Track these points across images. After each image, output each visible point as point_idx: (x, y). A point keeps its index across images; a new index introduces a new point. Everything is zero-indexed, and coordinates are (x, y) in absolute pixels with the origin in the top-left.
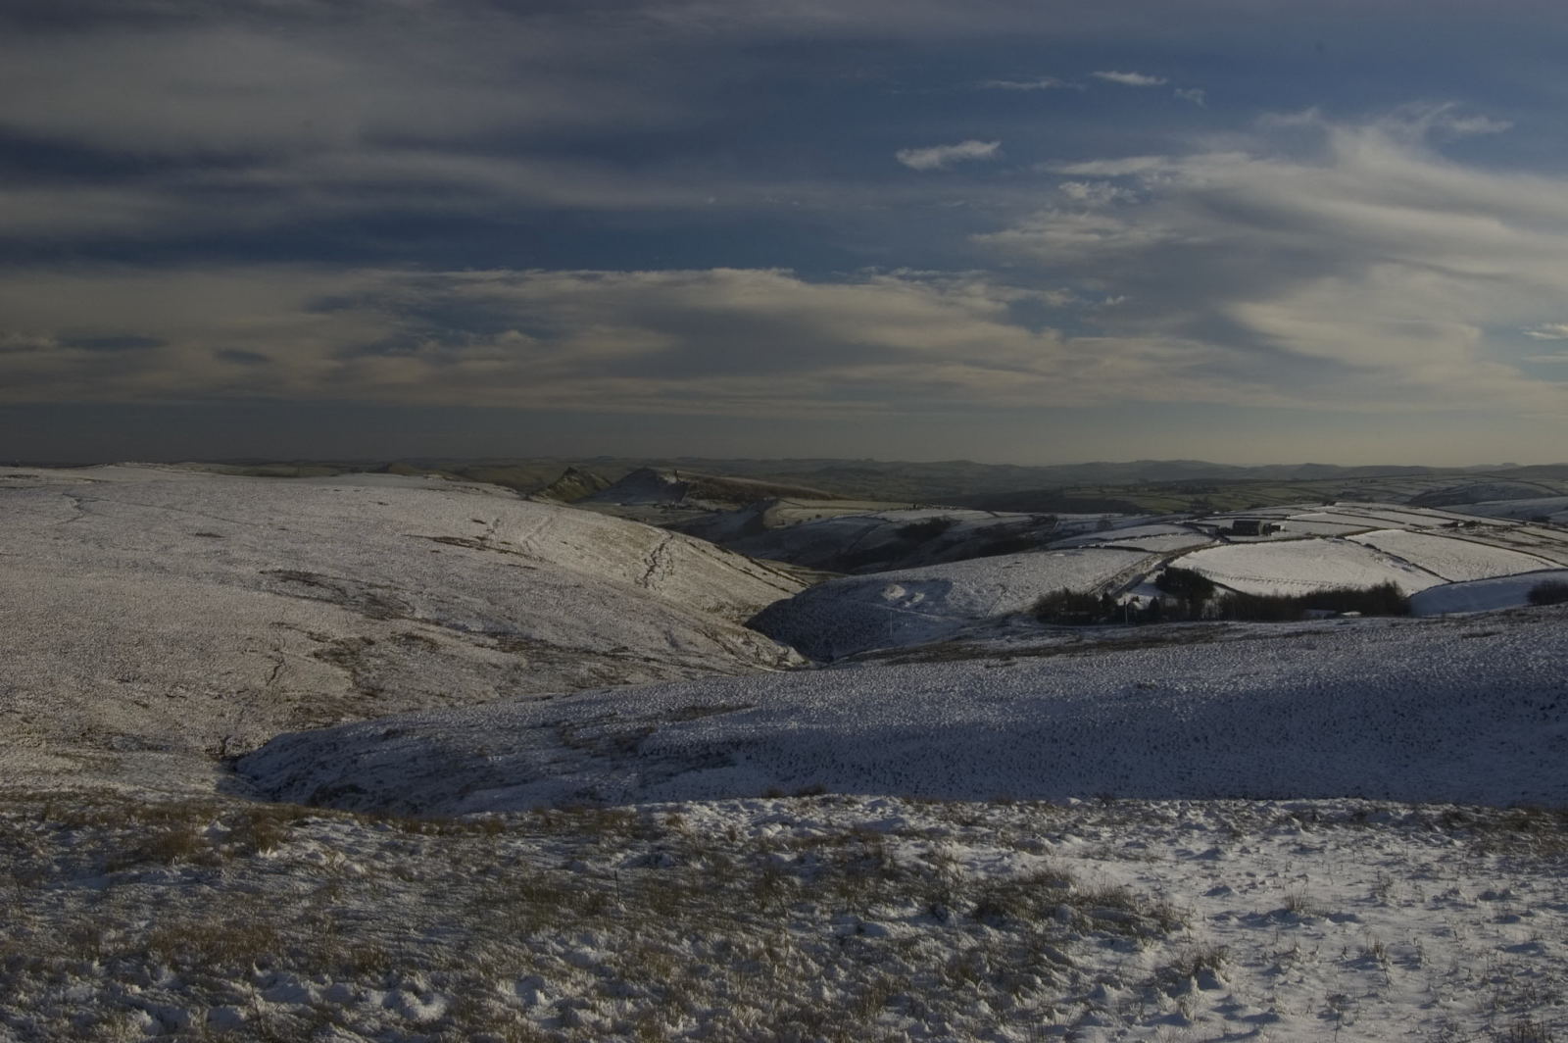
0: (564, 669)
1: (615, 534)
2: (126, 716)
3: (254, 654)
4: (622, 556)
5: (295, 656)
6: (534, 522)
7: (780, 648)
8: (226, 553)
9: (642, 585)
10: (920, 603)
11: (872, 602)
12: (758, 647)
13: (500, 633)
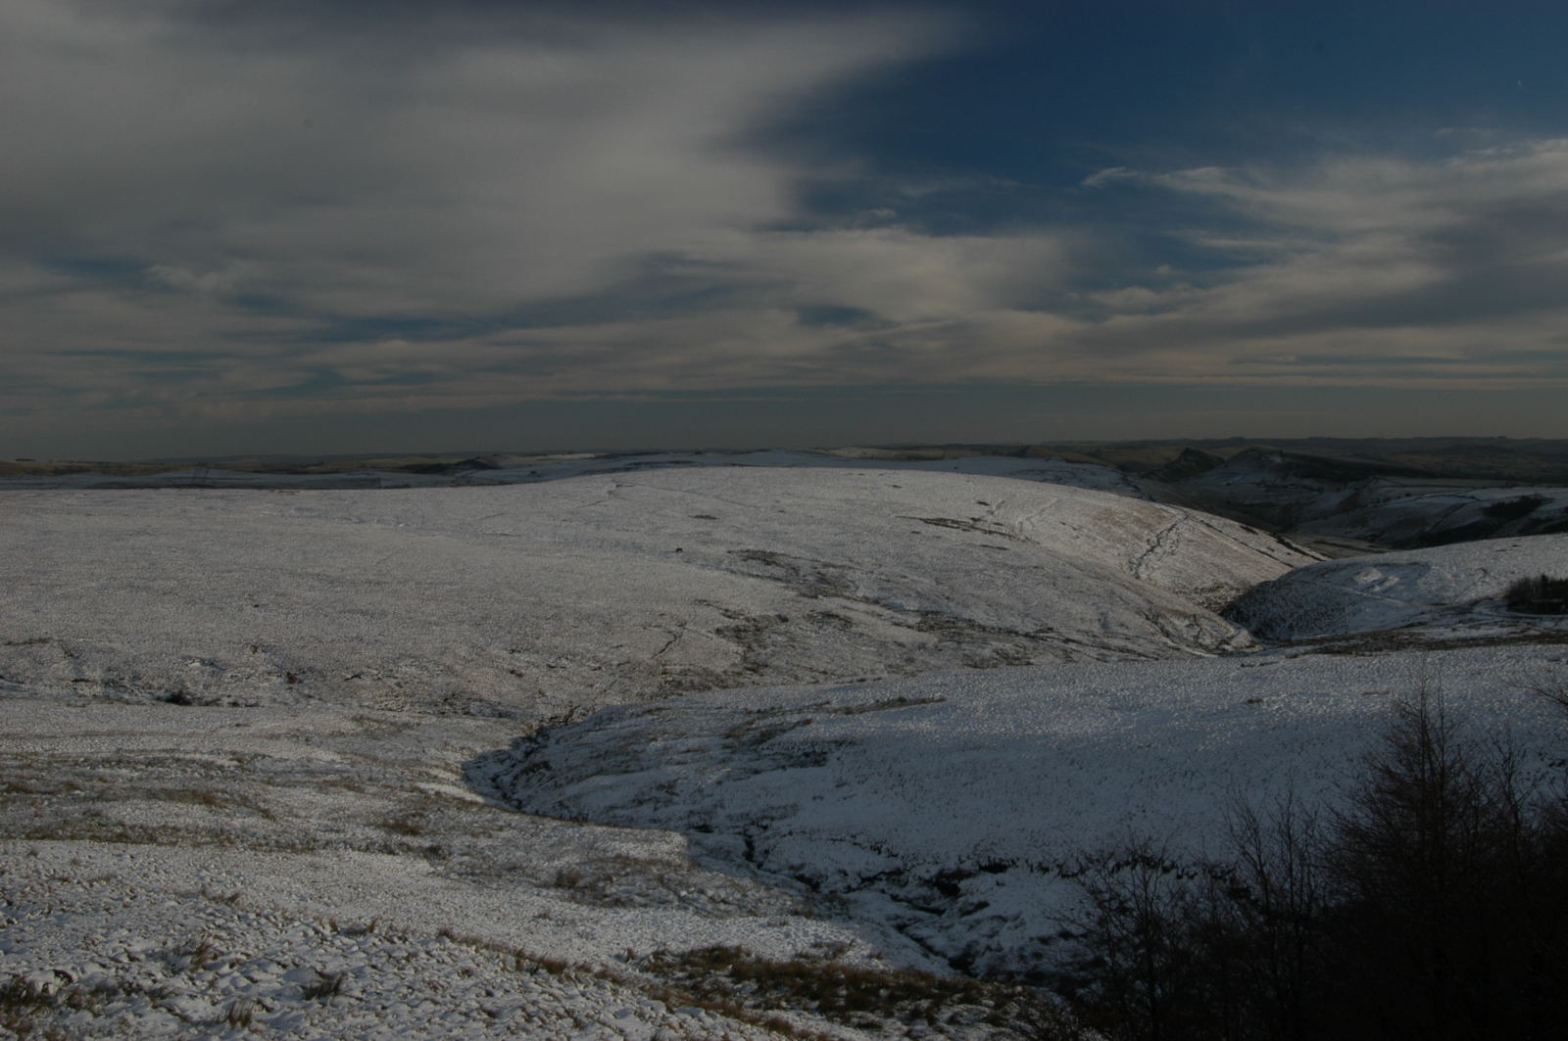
0: (969, 649)
1: (1122, 515)
2: (495, 683)
3: (657, 629)
4: (1124, 536)
5: (696, 631)
6: (1040, 503)
7: (1232, 631)
8: (709, 534)
9: (1134, 565)
10: (1391, 588)
11: (1343, 585)
12: (1201, 629)
13: (933, 612)
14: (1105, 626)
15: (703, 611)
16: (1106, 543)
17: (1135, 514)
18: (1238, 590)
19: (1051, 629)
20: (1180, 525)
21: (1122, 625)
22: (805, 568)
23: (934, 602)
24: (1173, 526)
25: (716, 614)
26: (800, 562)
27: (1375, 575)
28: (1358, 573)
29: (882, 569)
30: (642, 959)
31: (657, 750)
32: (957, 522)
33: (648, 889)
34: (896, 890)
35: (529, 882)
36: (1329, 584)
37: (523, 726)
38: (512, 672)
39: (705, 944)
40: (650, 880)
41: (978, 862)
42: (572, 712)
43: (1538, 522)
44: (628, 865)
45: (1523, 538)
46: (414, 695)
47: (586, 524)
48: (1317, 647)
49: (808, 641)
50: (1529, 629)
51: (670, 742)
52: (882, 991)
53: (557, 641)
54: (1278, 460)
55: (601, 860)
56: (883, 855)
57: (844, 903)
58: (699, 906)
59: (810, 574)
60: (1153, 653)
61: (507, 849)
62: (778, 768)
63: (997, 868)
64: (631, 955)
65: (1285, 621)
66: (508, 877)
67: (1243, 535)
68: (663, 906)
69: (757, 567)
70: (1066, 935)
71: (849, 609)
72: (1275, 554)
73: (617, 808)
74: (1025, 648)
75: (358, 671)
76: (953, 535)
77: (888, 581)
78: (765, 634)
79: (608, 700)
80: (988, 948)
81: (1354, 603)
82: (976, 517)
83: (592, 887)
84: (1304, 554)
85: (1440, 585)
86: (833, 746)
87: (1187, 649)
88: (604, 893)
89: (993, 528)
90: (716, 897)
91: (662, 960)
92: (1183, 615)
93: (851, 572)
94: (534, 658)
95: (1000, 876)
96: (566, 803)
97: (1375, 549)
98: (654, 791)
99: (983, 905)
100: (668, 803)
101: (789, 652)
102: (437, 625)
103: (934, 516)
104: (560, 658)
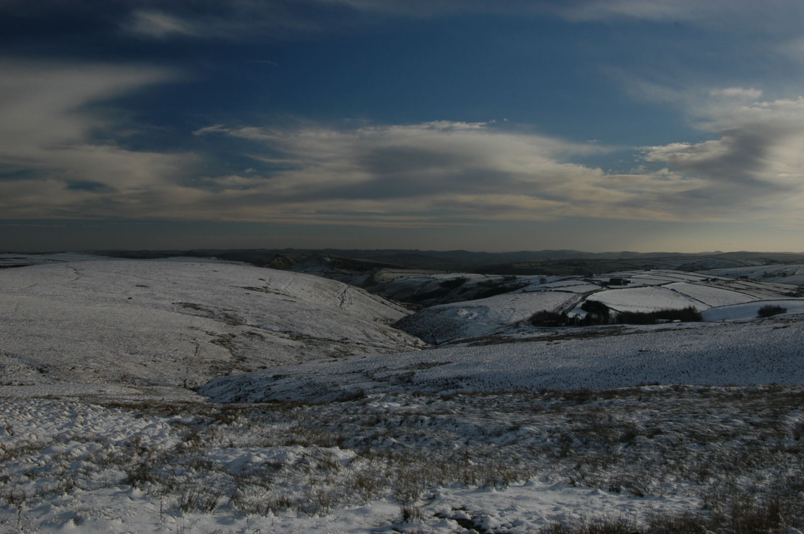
0: (323, 348)
1: (324, 286)
2: (138, 370)
3: (185, 341)
4: (329, 295)
5: (203, 342)
6: (286, 280)
8: (153, 294)
10: (476, 318)
11: (453, 316)
13: (288, 332)
14: (368, 336)
15: (196, 332)
16: (324, 299)
17: (328, 285)
19: (347, 339)
20: (348, 290)
21: (376, 336)
22: (216, 312)
23: (286, 327)
24: (345, 291)
25: (204, 334)
26: (212, 309)
28: (458, 311)
29: (251, 311)
32: (259, 289)
36: (445, 316)
38: (141, 364)
42: (185, 381)
43: (466, 290)
49: (252, 346)
53: (146, 348)
59: (221, 314)
69: (192, 311)
74: (344, 347)
75: (73, 366)
76: (265, 295)
77: (258, 317)
78: (232, 343)
81: (463, 324)
82: (265, 286)
85: (498, 315)
89: (276, 291)
92: (395, 332)
93: (237, 313)
94: (143, 357)
101: (250, 351)
102: (82, 341)
103: (246, 286)
104: (155, 357)
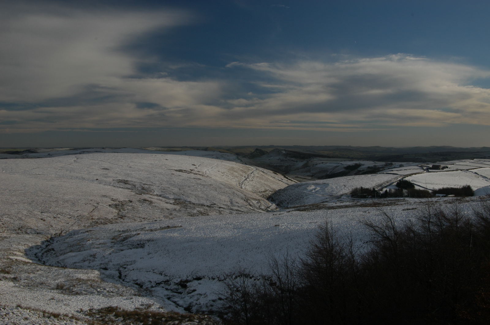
0: (190, 210)
1: (237, 169)
2: (36, 223)
3: (90, 205)
4: (237, 175)
5: (103, 206)
6: (211, 165)
7: (270, 204)
8: (107, 174)
9: (241, 184)
10: (317, 191)
11: (303, 190)
12: (261, 204)
13: (178, 199)
14: (231, 203)
15: (105, 199)
16: (232, 177)
17: (241, 168)
18: (272, 192)
20: (254, 172)
21: (237, 203)
22: (138, 185)
23: (179, 196)
24: (252, 172)
25: (109, 200)
26: (136, 183)
27: (313, 187)
28: (308, 186)
29: (162, 186)
30: (85, 312)
31: (90, 244)
32: (186, 171)
33: (87, 289)
34: (167, 287)
35: (47, 288)
36: (299, 190)
37: (45, 237)
38: (42, 219)
39: (106, 306)
40: (88, 286)
41: (193, 277)
42: (62, 232)
43: (360, 171)
44: (81, 281)
45: (356, 176)
46: (8, 227)
47: (66, 171)
48: (296, 209)
49: (138, 208)
50: (357, 203)
51: (94, 241)
52: (163, 319)
53: (57, 209)
54: (284, 152)
55: (72, 280)
56: (163, 275)
57: (151, 291)
58: (104, 294)
59: (139, 187)
60: (246, 211)
61: (40, 277)
62: (129, 249)
63: (199, 279)
64: (82, 310)
65: (286, 201)
66: (40, 286)
67: (273, 175)
68: (92, 294)
69: (122, 185)
70: (220, 299)
71: (152, 198)
72: (283, 181)
73: (77, 263)
74: (207, 210)
76: (185, 175)
77: (164, 189)
78: (125, 206)
79: (74, 228)
80: (196, 304)
81: (307, 196)
82: (192, 169)
83: (68, 289)
84: (292, 181)
85: (332, 190)
86: (147, 241)
87: (257, 210)
88: (72, 291)
89: (197, 173)
90: (109, 291)
91: (92, 312)
92: (255, 199)
93: (152, 187)
94: (49, 215)
95: (199, 281)
96: (60, 262)
97: (313, 179)
98: (89, 257)
99: (194, 290)
100: (93, 261)
101: (132, 212)
102: (16, 204)
103: (179, 169)
104: (58, 215)
